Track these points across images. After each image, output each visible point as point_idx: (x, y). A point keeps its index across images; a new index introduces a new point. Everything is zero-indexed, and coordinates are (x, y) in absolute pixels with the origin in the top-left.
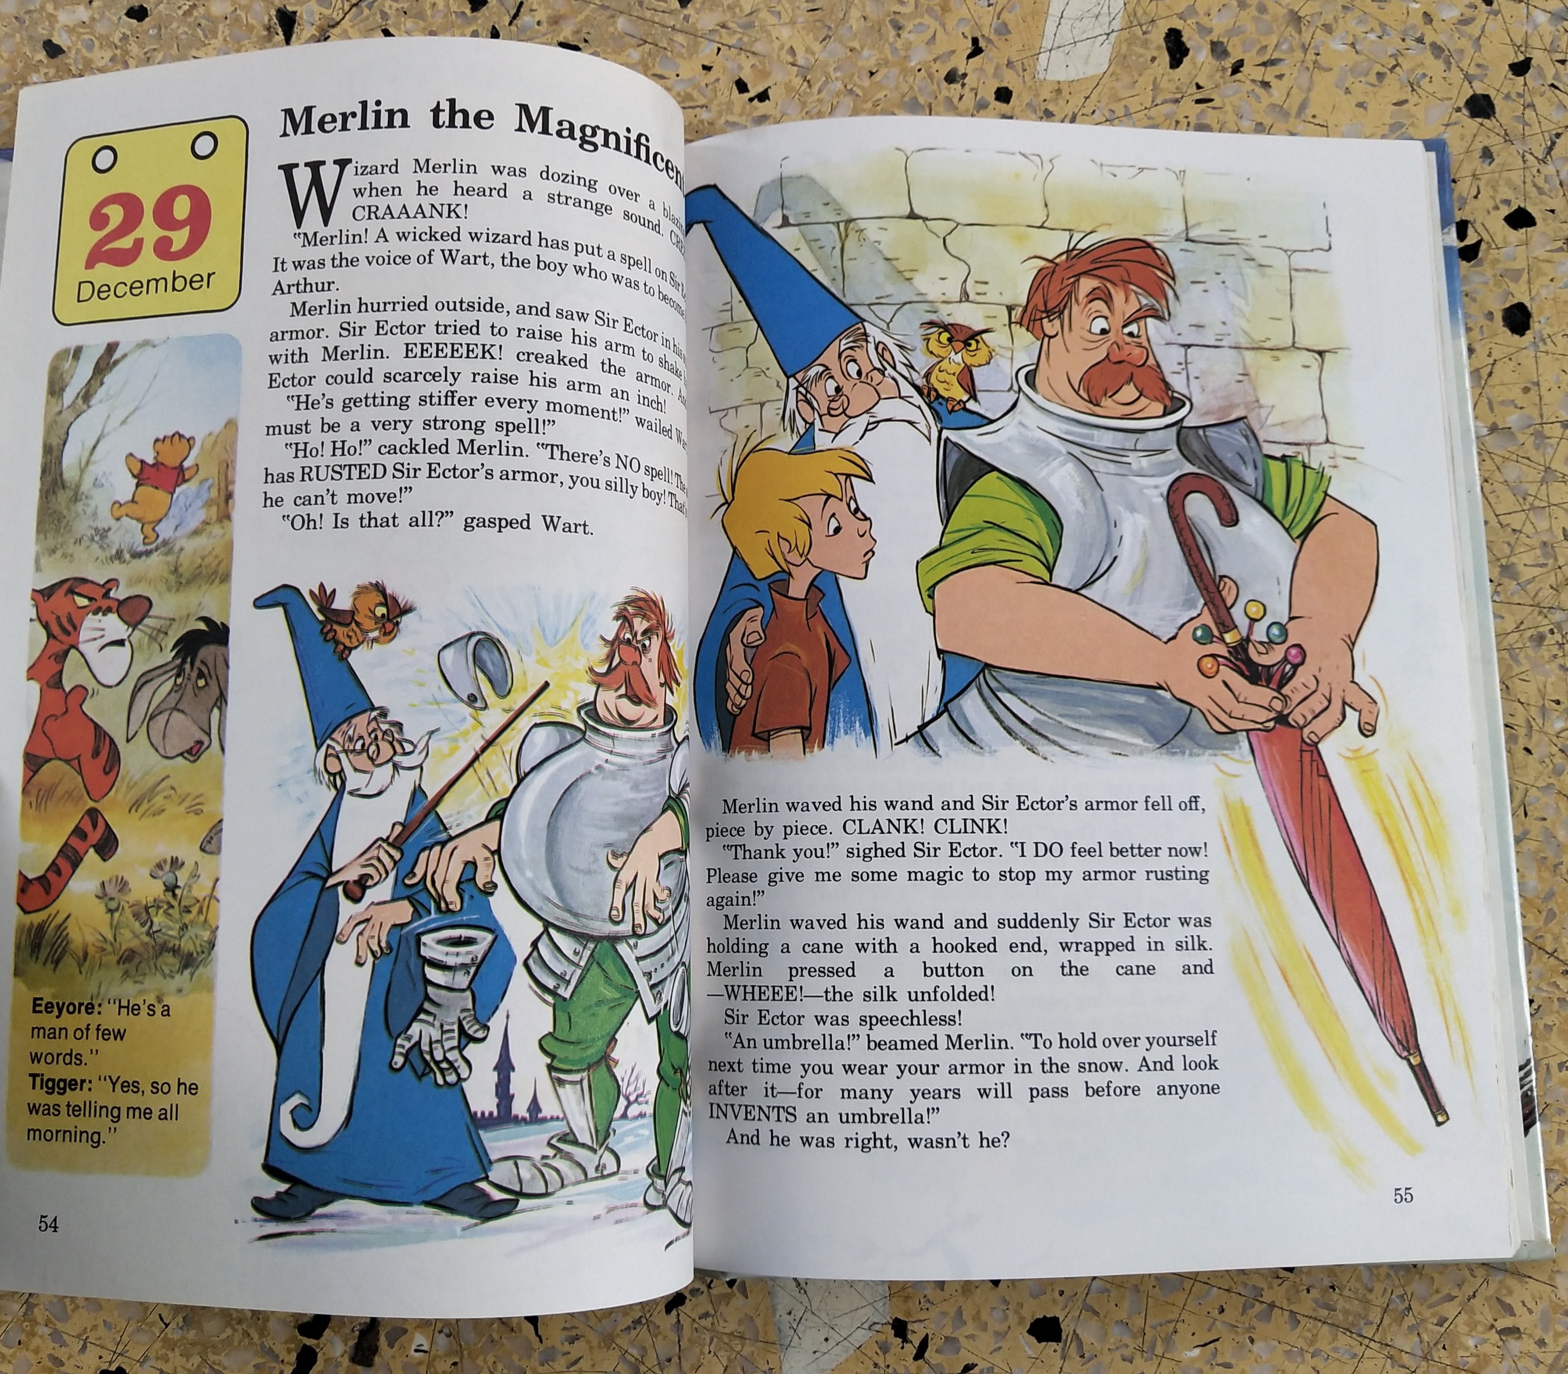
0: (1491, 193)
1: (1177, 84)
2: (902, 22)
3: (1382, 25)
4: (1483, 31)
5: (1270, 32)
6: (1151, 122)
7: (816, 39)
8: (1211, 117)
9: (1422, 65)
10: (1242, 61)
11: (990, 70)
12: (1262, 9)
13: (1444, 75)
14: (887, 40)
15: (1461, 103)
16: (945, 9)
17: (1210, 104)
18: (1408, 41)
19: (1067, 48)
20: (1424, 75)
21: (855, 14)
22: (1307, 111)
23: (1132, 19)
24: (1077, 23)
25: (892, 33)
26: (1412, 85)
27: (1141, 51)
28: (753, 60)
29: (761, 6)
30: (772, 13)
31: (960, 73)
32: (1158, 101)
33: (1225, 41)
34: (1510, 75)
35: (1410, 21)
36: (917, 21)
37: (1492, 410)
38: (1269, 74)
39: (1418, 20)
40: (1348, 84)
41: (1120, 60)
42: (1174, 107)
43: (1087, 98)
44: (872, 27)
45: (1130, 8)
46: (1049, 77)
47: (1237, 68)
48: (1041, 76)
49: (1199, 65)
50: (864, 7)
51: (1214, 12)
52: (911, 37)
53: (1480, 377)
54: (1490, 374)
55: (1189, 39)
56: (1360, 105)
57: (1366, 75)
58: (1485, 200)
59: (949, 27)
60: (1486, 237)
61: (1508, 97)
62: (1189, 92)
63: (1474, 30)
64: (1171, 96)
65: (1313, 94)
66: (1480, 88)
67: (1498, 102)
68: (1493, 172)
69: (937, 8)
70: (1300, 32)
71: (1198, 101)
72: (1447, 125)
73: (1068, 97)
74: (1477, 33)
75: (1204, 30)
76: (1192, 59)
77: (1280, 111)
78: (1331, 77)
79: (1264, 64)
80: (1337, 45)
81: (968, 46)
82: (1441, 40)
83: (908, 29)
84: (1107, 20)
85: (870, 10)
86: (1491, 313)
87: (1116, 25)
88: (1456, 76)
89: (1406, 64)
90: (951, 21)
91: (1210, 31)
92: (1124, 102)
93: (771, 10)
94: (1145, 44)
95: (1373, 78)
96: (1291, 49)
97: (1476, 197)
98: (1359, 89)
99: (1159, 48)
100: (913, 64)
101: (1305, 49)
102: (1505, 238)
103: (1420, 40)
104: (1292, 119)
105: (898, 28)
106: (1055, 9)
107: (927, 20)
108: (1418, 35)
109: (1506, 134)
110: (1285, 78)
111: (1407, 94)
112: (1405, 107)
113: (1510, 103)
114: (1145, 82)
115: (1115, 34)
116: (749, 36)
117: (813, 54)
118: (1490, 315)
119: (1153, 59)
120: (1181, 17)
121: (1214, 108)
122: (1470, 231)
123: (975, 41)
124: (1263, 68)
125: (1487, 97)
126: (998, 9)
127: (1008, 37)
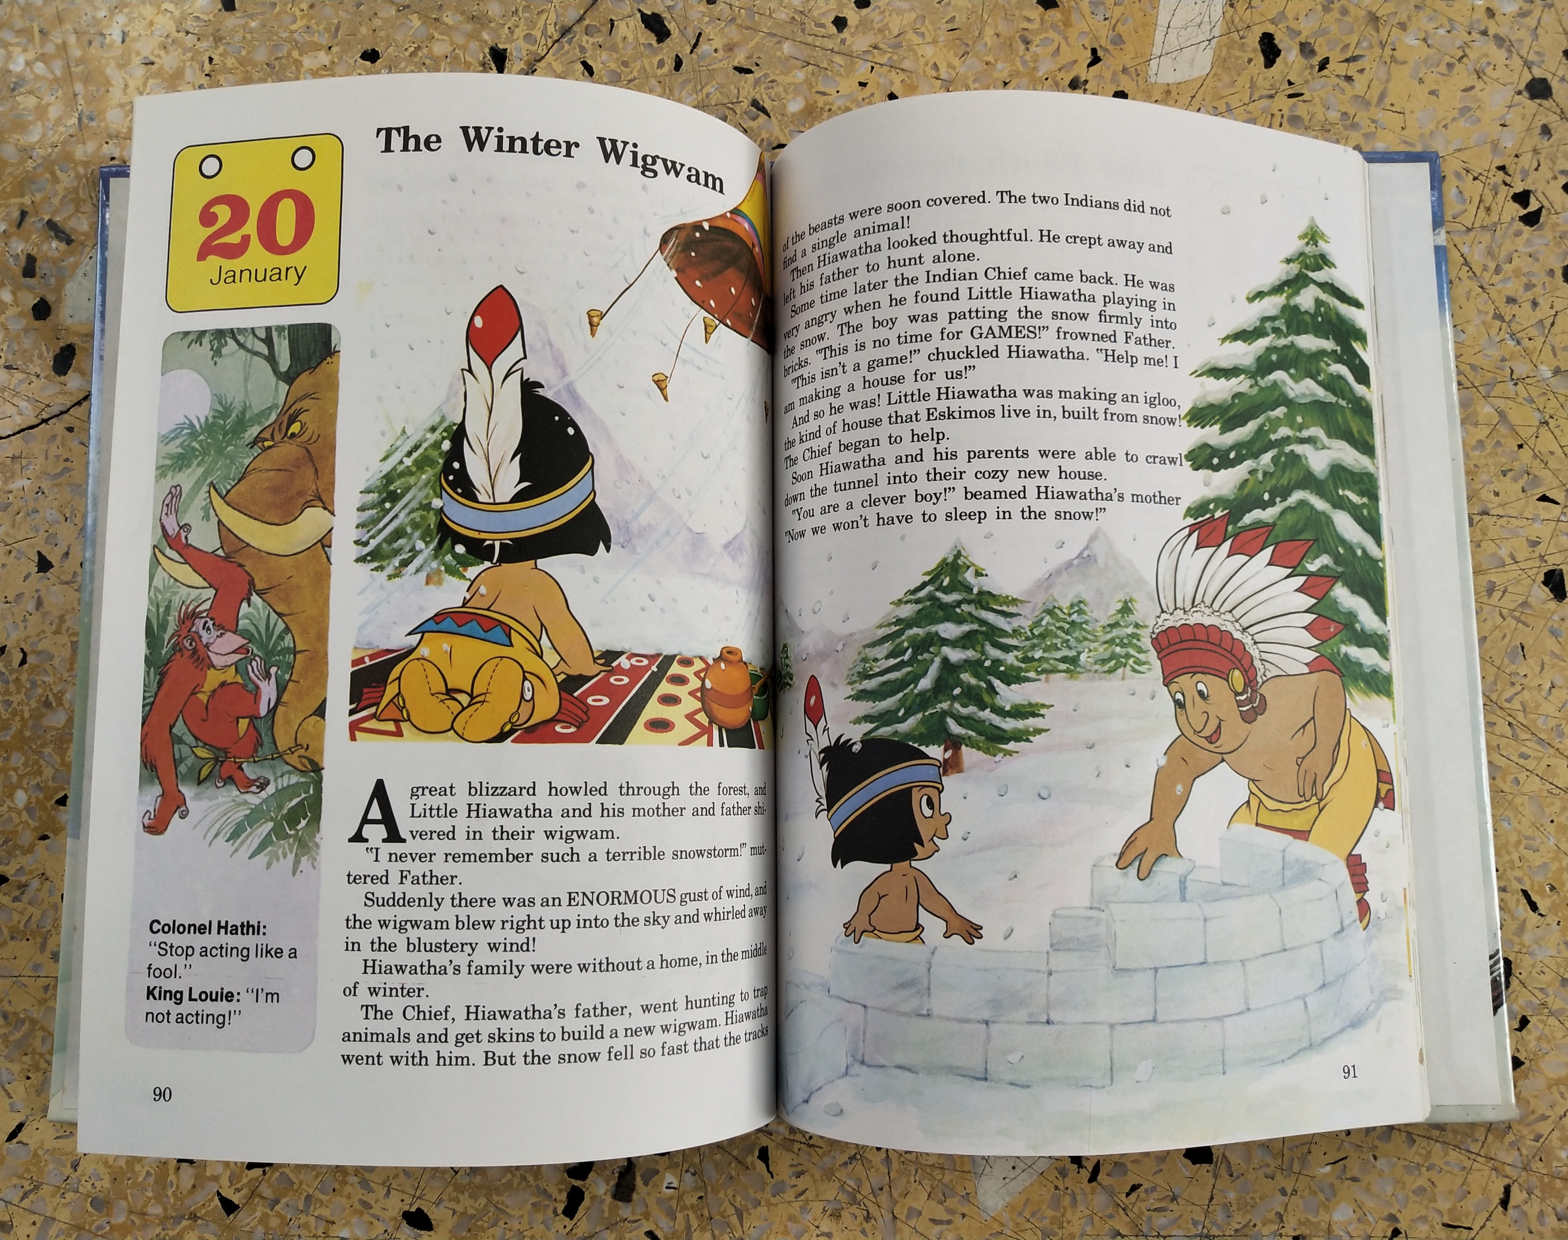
0: (1550, 165)
1: (1272, 82)
2: (1030, 37)
3: (1450, 20)
4: (1539, 23)
5: (1351, 32)
6: (1249, 116)
7: (956, 56)
8: (1302, 110)
9: (1486, 55)
10: (1328, 58)
11: (1108, 75)
12: (1344, 12)
13: (1507, 62)
14: (1017, 54)
15: (1522, 86)
16: (1067, 24)
17: (1300, 98)
18: (1473, 33)
19: (1174, 55)
20: (1489, 63)
21: (989, 31)
22: (1386, 100)
23: (1230, 27)
24: (1182, 32)
25: (1022, 47)
26: (1477, 72)
27: (1238, 54)
28: (902, 76)
29: (907, 28)
30: (916, 33)
31: (1083, 79)
32: (1255, 97)
33: (1312, 41)
34: (1564, 60)
35: (1476, 16)
36: (1042, 36)
37: (1555, 355)
38: (1352, 69)
39: (1481, 14)
40: (1421, 75)
41: (1221, 62)
42: (1269, 101)
43: (1193, 97)
44: (1005, 42)
45: (1228, 16)
46: (1159, 81)
47: (1323, 65)
48: (1153, 80)
49: (1290, 63)
50: (996, 25)
51: (1302, 17)
52: (1039, 50)
53: (1544, 327)
54: (1553, 324)
55: (1280, 41)
56: (1432, 93)
57: (1438, 65)
58: (1545, 172)
59: (1071, 41)
60: (1546, 203)
61: (1563, 79)
62: (1282, 88)
63: (1531, 22)
64: (1266, 92)
65: (1390, 86)
66: (1538, 73)
67: (1555, 84)
68: (1552, 146)
69: (1060, 24)
70: (1378, 31)
71: (1290, 96)
72: (1510, 107)
73: (1177, 97)
74: (1534, 24)
75: (1293, 33)
76: (1284, 58)
77: (1362, 101)
78: (1405, 70)
79: (1347, 61)
80: (1411, 41)
81: (1088, 56)
82: (1503, 31)
83: (1035, 43)
84: (1209, 28)
85: (1002, 27)
86: (1552, 271)
87: (1217, 32)
88: (1517, 62)
89: (1473, 55)
90: (1073, 34)
91: (1300, 33)
92: (1224, 100)
93: (915, 31)
94: (1242, 47)
95: (1443, 68)
96: (1371, 47)
97: (1536, 169)
98: (1431, 79)
99: (1254, 50)
100: (1040, 74)
101: (1383, 46)
102: (1563, 203)
103: (1484, 33)
104: (1373, 108)
105: (1027, 42)
106: (1163, 20)
107: (1052, 34)
108: (1483, 28)
109: (1562, 112)
110: (1366, 72)
111: (1473, 81)
112: (1472, 93)
113: (1565, 84)
114: (1243, 81)
115: (1215, 40)
116: (899, 55)
117: (954, 68)
118: (1551, 272)
119: (1250, 61)
120: (1273, 22)
121: (1304, 101)
122: (1532, 199)
123: (1094, 51)
124: (1346, 64)
125: (1544, 81)
126: (1113, 22)
127: (1123, 46)
